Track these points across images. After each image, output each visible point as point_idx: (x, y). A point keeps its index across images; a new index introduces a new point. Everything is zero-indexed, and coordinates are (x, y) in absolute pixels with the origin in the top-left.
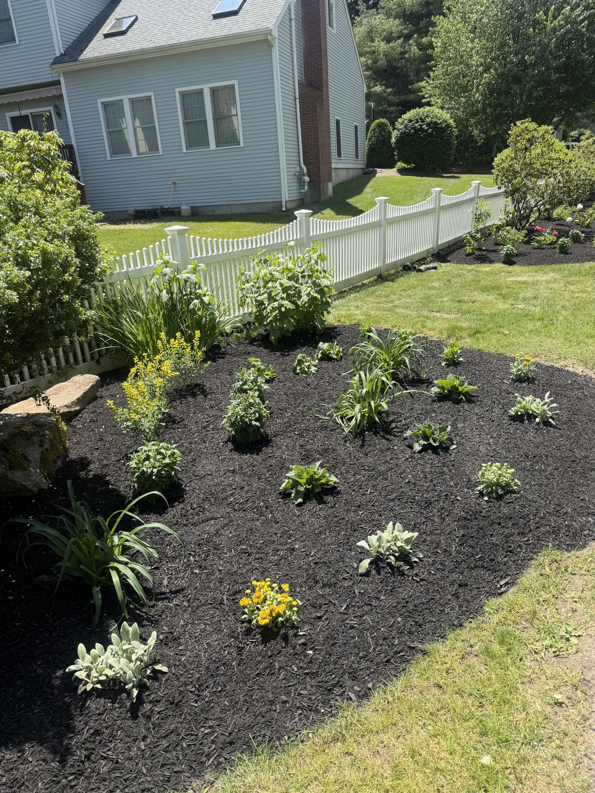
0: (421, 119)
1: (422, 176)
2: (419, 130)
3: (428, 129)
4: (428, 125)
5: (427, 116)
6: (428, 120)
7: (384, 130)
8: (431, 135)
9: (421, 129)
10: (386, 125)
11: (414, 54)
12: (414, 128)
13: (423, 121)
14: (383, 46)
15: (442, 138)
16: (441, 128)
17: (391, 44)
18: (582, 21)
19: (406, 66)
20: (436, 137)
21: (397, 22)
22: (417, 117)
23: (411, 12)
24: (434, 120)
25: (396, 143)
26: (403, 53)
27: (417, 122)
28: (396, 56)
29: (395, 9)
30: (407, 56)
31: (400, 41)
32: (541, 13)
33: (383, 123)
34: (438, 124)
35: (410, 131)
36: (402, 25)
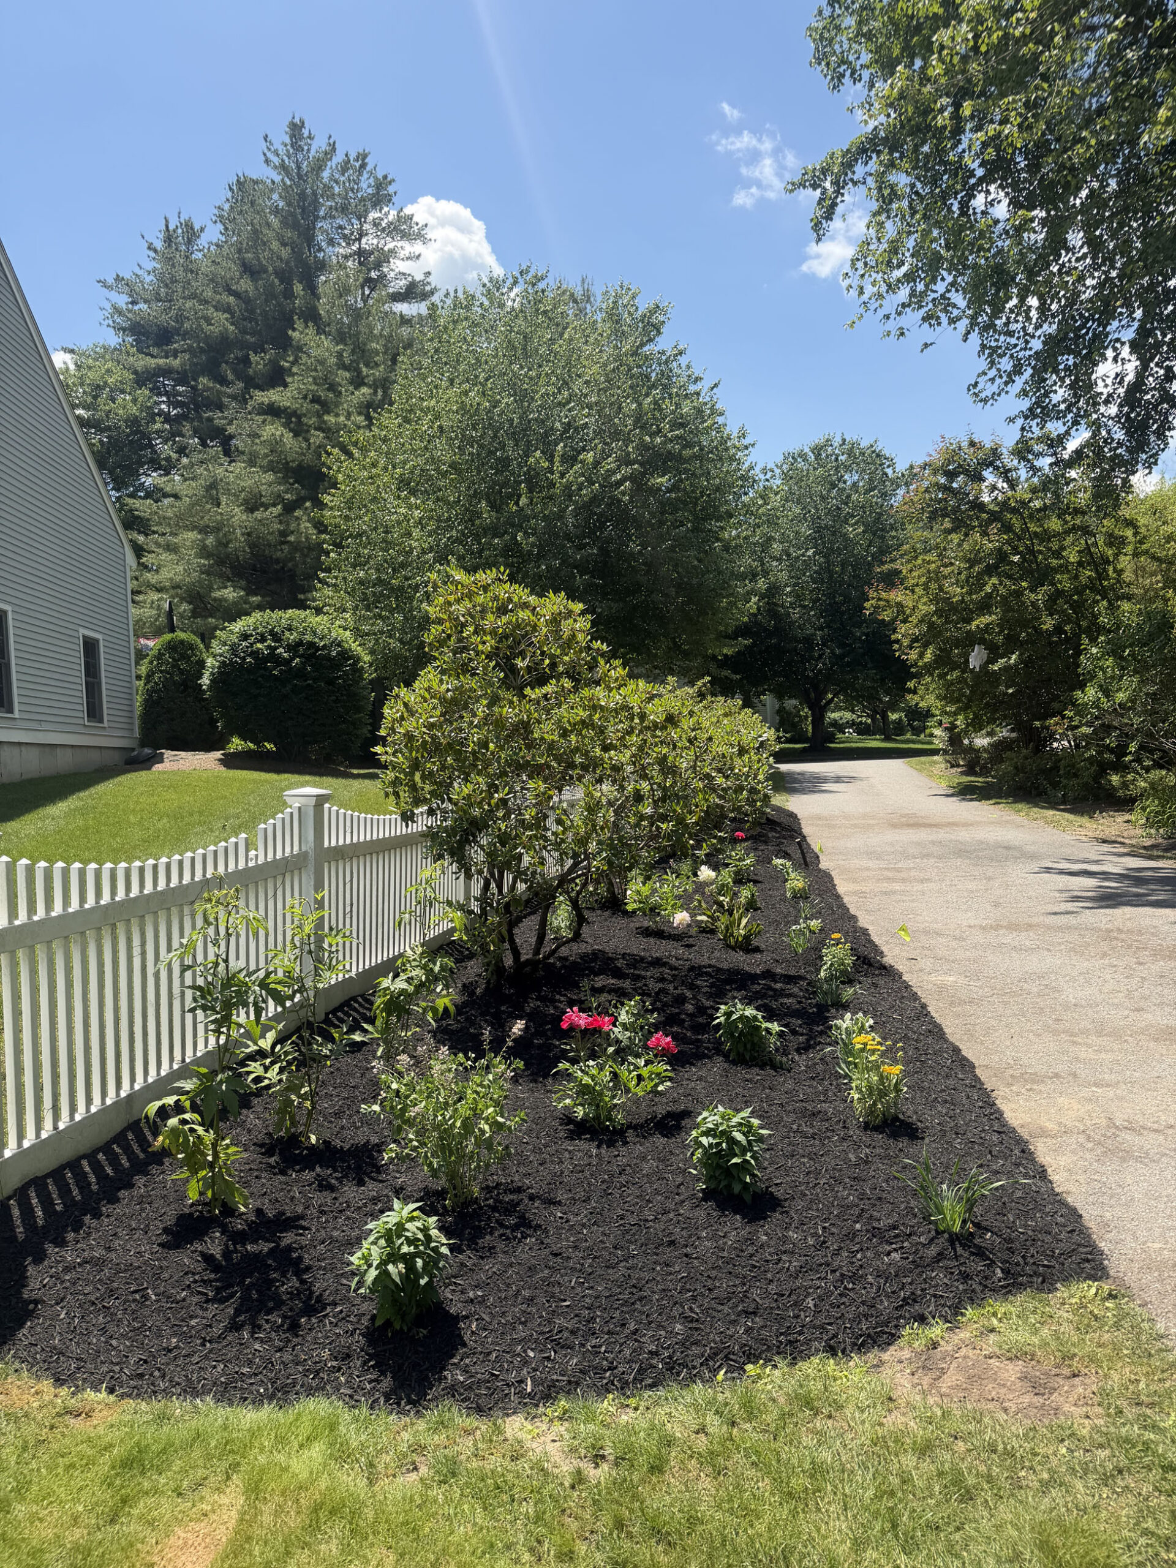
0: (272, 632)
1: (278, 771)
2: (266, 659)
3: (292, 659)
4: (289, 648)
5: (290, 629)
6: (292, 637)
7: (185, 657)
8: (300, 673)
9: (273, 656)
10: (192, 647)
11: (307, 538)
12: (255, 654)
13: (276, 638)
14: (239, 516)
15: (331, 682)
16: (328, 658)
17: (258, 515)
18: (619, 483)
19: (293, 559)
20: (314, 680)
21: (269, 477)
22: (261, 629)
23: (299, 465)
24: (308, 638)
25: (210, 687)
26: (284, 534)
27: (263, 640)
28: (270, 537)
29: (266, 455)
30: (292, 538)
31: (277, 510)
32: (538, 454)
33: (182, 642)
34: (318, 649)
35: (244, 659)
36: (280, 484)
